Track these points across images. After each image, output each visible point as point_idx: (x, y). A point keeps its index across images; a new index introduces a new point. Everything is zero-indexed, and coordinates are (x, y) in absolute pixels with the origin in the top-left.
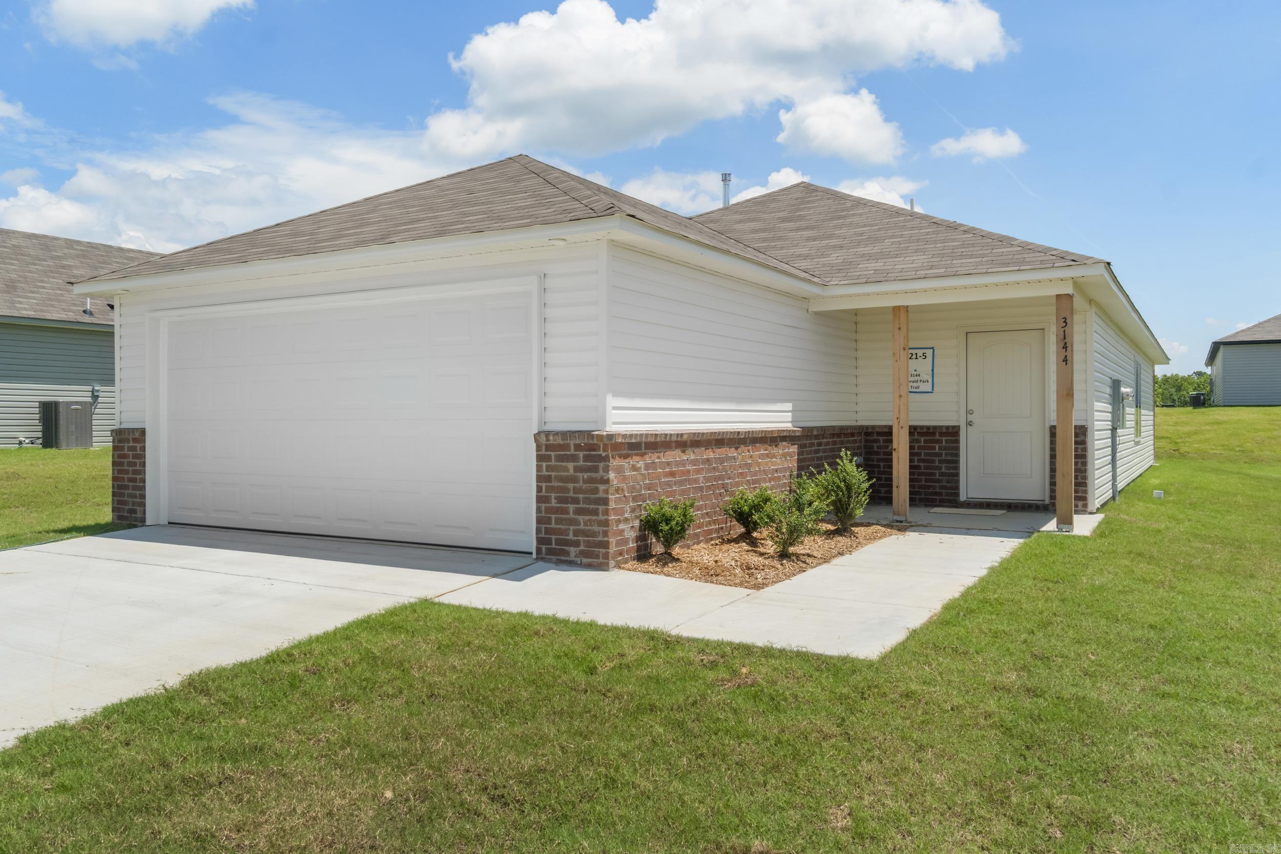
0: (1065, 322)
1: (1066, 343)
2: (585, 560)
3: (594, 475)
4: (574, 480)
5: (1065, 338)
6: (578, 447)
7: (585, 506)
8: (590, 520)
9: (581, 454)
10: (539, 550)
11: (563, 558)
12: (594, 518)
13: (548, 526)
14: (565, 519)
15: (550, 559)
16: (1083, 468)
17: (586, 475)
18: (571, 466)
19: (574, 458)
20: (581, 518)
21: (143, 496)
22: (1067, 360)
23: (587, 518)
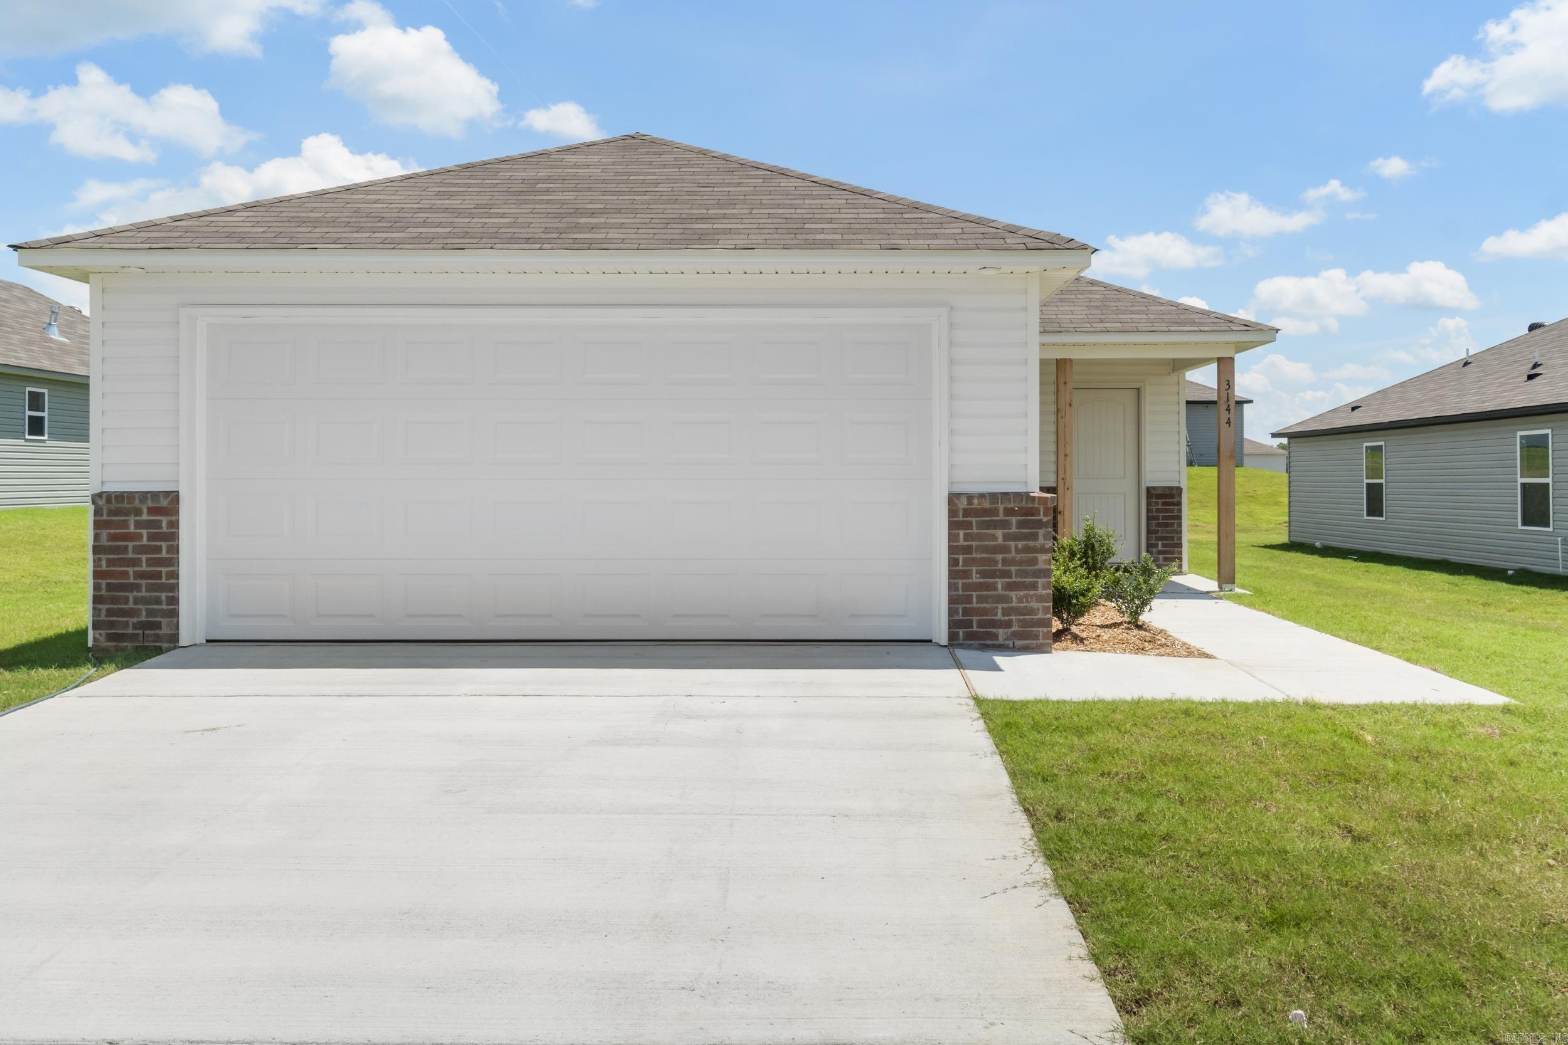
0: (1228, 384)
1: (1229, 406)
2: (1019, 643)
3: (1031, 543)
4: (1005, 549)
5: (1228, 400)
6: (1009, 512)
7: (1019, 579)
8: (1025, 596)
9: (1014, 520)
10: (952, 636)
11: (988, 642)
12: (1032, 593)
13: (968, 606)
14: (991, 596)
15: (970, 645)
16: (1179, 529)
17: (1020, 544)
18: (999, 533)
19: (1005, 524)
20: (1013, 594)
21: (174, 601)
22: (1230, 422)
23: (1021, 593)
